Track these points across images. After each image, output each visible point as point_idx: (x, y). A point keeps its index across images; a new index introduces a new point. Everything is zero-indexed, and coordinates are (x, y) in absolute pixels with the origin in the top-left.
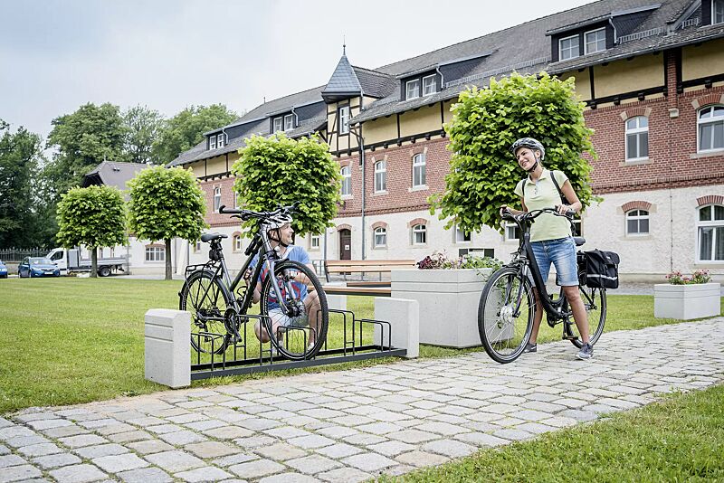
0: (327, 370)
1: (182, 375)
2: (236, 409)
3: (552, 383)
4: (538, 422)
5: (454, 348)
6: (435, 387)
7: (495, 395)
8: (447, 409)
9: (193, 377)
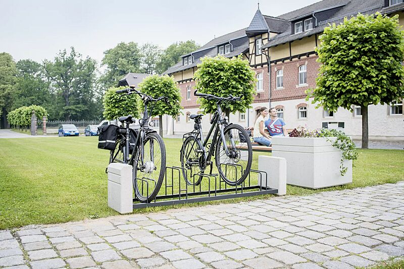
0: (224, 203)
1: (127, 204)
2: (152, 232)
4: (358, 255)
7: (331, 228)
8: (295, 239)
9: (134, 207)
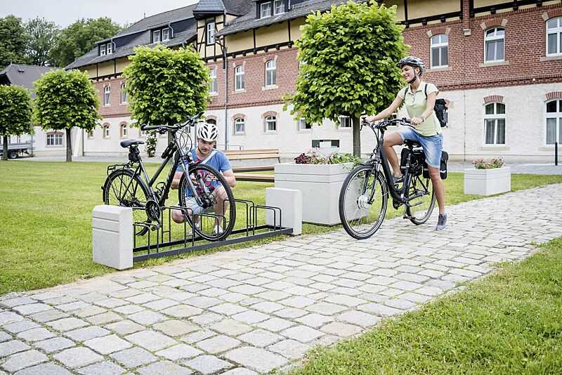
0: (235, 248)
1: (127, 258)
2: (178, 288)
3: (410, 256)
4: (413, 291)
5: (327, 226)
6: (325, 262)
7: (372, 268)
8: (342, 282)
9: (135, 260)
